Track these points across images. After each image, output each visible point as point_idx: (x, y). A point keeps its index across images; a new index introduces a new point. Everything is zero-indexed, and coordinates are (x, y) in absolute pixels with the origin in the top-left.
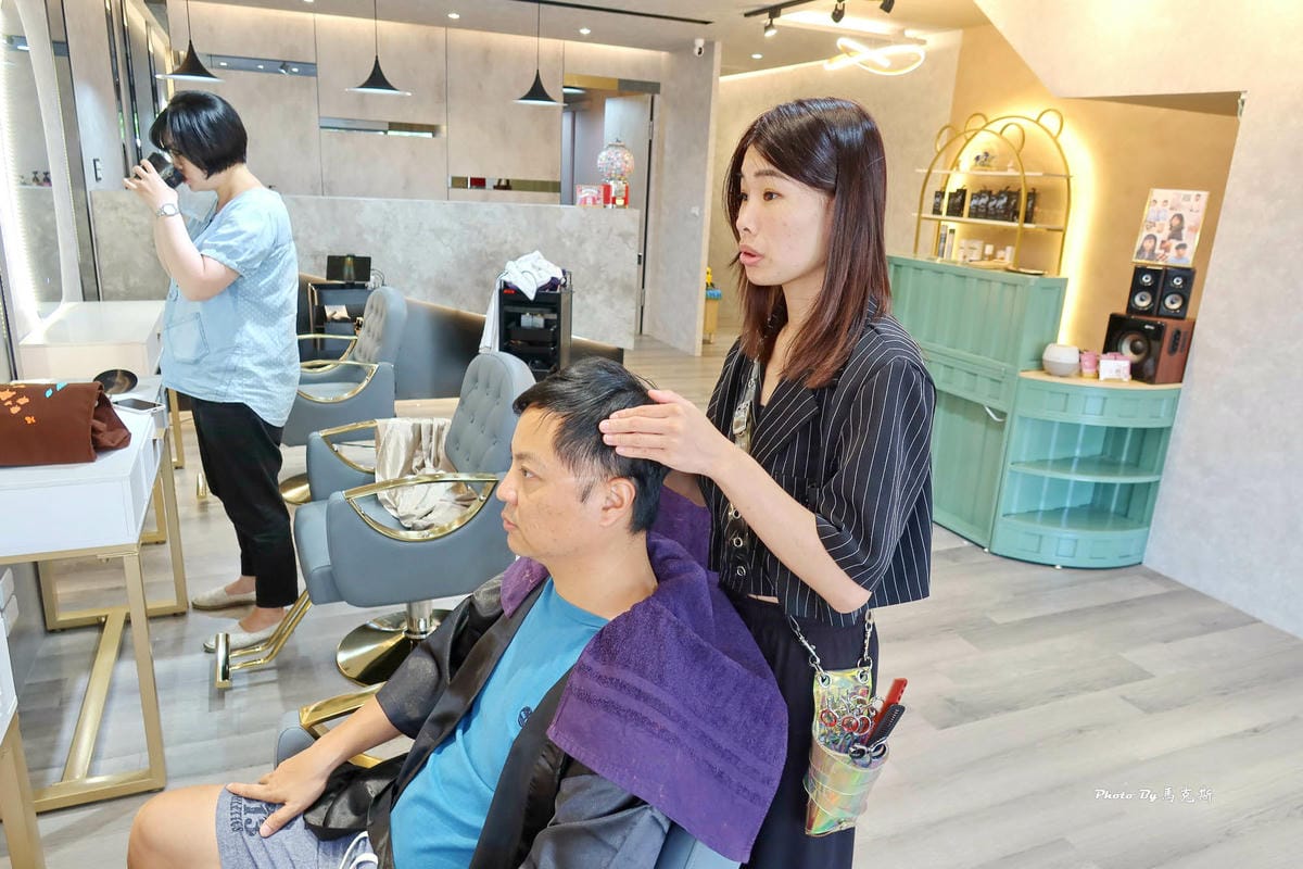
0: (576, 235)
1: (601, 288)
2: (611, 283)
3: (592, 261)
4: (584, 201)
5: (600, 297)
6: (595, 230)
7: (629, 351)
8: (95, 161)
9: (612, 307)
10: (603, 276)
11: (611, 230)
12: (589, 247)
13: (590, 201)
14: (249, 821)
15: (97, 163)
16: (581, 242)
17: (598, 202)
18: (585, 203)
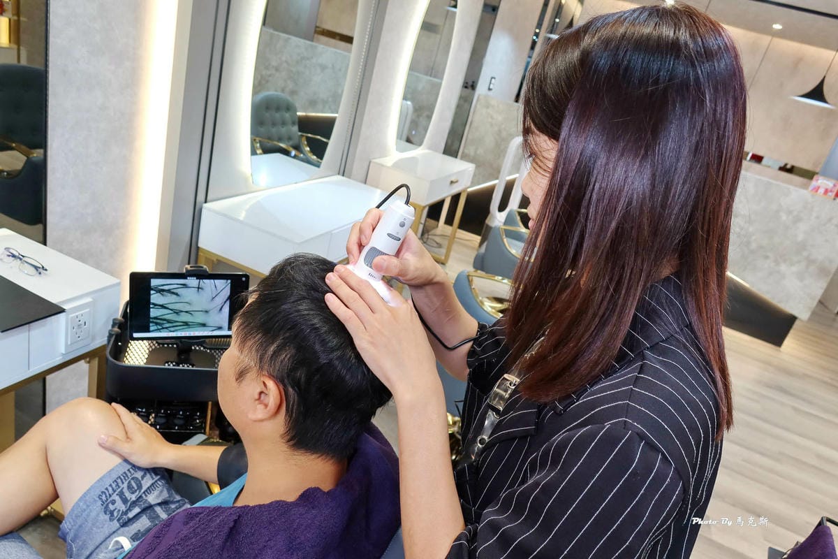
0: (795, 213)
1: (799, 262)
2: (810, 261)
3: (800, 237)
4: (816, 189)
5: (794, 269)
6: (814, 214)
7: (802, 321)
8: (492, 78)
9: (802, 281)
10: (805, 254)
11: (830, 220)
12: (803, 227)
13: (821, 191)
14: (113, 502)
15: (493, 80)
16: (797, 220)
17: (830, 194)
18: (817, 191)
